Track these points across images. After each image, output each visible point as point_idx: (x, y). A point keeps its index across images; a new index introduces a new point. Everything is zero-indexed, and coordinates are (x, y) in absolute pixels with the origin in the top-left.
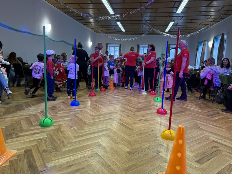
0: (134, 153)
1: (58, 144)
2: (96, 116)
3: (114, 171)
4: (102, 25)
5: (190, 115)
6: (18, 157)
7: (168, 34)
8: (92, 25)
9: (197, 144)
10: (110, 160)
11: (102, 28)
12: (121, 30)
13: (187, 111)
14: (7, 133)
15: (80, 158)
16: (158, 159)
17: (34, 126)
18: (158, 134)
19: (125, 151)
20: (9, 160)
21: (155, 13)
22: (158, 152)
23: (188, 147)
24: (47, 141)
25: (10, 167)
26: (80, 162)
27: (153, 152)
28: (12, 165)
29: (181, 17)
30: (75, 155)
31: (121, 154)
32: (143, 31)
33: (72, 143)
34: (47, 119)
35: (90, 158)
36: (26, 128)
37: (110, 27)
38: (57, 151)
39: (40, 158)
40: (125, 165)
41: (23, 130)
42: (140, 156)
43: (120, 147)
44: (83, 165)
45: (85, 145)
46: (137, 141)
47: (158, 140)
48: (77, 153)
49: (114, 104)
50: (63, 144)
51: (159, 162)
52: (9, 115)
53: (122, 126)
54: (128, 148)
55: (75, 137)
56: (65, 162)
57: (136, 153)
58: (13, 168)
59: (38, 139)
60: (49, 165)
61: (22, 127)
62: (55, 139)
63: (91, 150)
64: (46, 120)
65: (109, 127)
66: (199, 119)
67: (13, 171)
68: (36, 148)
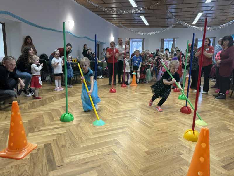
0: (153, 153)
1: (76, 139)
2: (116, 112)
3: (131, 171)
4: (125, 20)
5: (218, 114)
6: (38, 151)
7: (195, 27)
8: (114, 19)
9: (224, 147)
10: (127, 159)
11: (124, 23)
12: (144, 23)
13: (214, 110)
14: (30, 127)
15: (97, 155)
16: (179, 161)
17: (55, 121)
18: (181, 134)
19: (143, 150)
20: (30, 153)
21: (182, 4)
22: (179, 154)
23: (214, 150)
24: (67, 136)
25: (30, 160)
26: (96, 159)
27: (174, 153)
28: (32, 158)
29: (211, 7)
30: (92, 151)
31: (139, 153)
32: (168, 24)
33: (90, 139)
34: (68, 114)
35: (107, 156)
36: (48, 122)
37: (133, 21)
38: (75, 146)
39: (59, 153)
40: (142, 166)
41: (45, 124)
42: (159, 156)
43: (138, 146)
44: (100, 163)
45: (103, 142)
46: (156, 141)
47: (180, 141)
48: (95, 150)
49: (134, 101)
50: (82, 140)
51: (179, 165)
52: (33, 109)
53: (141, 125)
54: (146, 147)
55: (94, 134)
56: (82, 158)
57: (155, 153)
58: (33, 161)
59: (58, 134)
60: (67, 160)
61: (44, 121)
62: (74, 134)
63: (108, 147)
64: (66, 115)
65: (128, 124)
66: (228, 120)
67: (32, 164)
68: (55, 143)
